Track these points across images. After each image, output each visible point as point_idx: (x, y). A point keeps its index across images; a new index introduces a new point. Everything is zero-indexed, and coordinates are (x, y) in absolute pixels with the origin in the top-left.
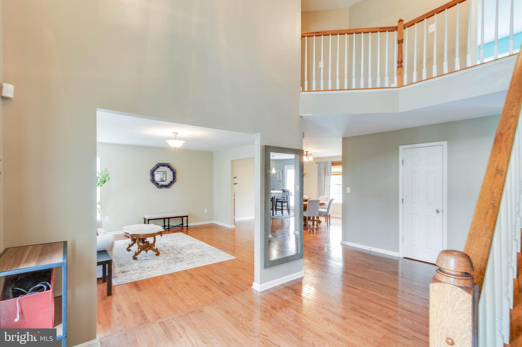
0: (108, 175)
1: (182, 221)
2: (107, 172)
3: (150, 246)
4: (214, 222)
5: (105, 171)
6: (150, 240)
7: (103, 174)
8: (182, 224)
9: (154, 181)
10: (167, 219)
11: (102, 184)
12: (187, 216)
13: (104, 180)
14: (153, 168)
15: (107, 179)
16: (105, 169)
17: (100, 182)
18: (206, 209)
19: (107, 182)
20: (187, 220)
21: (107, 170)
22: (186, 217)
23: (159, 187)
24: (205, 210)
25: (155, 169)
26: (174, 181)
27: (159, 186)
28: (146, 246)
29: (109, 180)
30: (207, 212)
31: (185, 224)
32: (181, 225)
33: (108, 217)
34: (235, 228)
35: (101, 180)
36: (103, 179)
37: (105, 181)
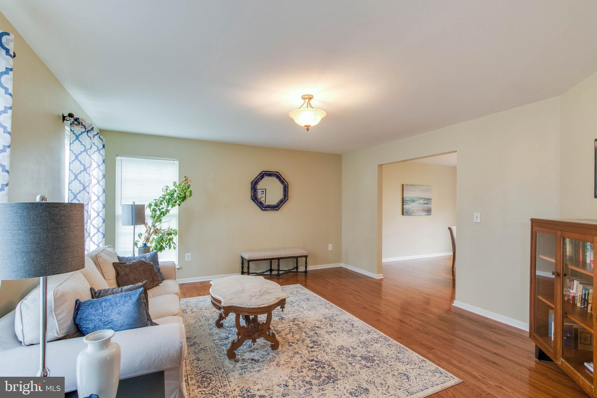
0: (188, 188)
1: (297, 263)
2: (187, 183)
3: (262, 330)
4: (343, 265)
5: (185, 180)
6: (262, 318)
7: (182, 186)
8: (297, 268)
9: (256, 198)
10: (277, 260)
11: (180, 202)
12: (306, 257)
13: (184, 195)
14: (255, 179)
15: (188, 194)
16: (185, 177)
17: (177, 198)
18: (331, 245)
19: (188, 199)
20: (306, 263)
21: (188, 179)
22: (304, 258)
23: (263, 209)
24: (329, 245)
25: (257, 180)
26: (285, 199)
27: (263, 207)
28: (254, 330)
29: (191, 195)
30: (332, 249)
31: (302, 269)
32: (295, 270)
33: (190, 254)
34: (382, 279)
35: (179, 195)
36: (182, 194)
37: (184, 198)
